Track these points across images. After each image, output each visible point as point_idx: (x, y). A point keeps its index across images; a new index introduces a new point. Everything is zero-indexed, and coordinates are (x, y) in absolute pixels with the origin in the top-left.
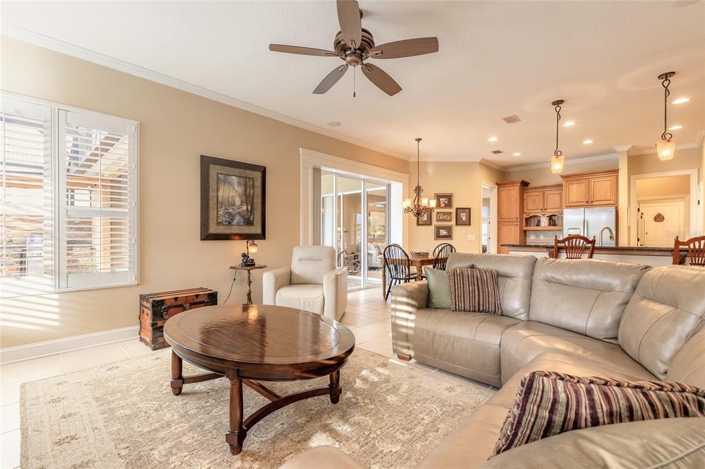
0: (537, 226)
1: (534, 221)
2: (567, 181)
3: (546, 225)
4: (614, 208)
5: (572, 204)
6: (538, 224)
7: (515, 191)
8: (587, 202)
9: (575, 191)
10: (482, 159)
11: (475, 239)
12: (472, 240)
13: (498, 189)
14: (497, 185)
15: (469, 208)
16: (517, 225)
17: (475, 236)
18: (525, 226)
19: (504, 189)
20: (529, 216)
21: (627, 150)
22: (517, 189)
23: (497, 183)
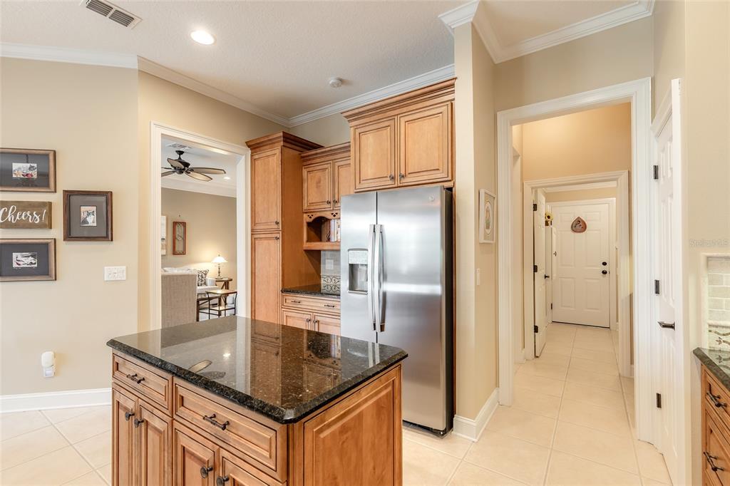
2: (356, 128)
5: (365, 185)
8: (393, 178)
9: (372, 151)
10: (141, 60)
11: (125, 278)
12: (117, 279)
13: (252, 156)
14: (249, 146)
15: (107, 193)
16: (277, 238)
17: (127, 268)
18: (307, 241)
19: (259, 156)
20: (313, 218)
21: (470, 20)
22: (278, 154)
23: (249, 144)
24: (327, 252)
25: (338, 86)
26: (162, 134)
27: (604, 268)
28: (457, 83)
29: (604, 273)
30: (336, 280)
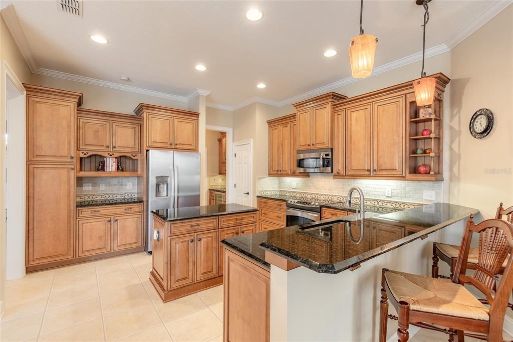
2: (150, 114)
3: (113, 169)
5: (155, 145)
7: (66, 109)
8: (171, 144)
9: (159, 128)
13: (28, 97)
14: (24, 87)
16: (72, 169)
18: (80, 170)
19: (43, 100)
20: (87, 155)
21: (206, 95)
22: (72, 107)
23: (27, 86)
24: (83, 179)
25: (126, 81)
28: (200, 115)
30: (94, 197)
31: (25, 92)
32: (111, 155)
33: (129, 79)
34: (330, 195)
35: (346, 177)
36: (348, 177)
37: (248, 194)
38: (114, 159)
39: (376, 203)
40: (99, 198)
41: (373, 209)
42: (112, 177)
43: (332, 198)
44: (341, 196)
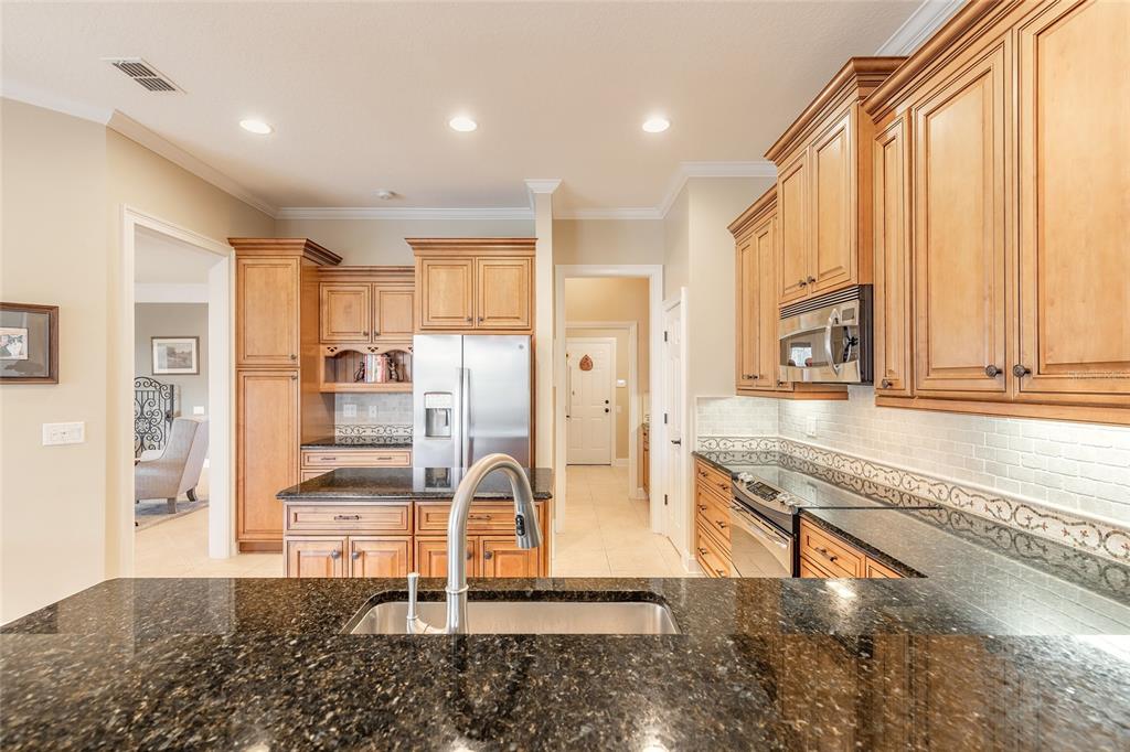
0: (357, 380)
1: (352, 367)
2: (424, 258)
3: (379, 378)
4: (527, 338)
5: (436, 323)
6: (361, 378)
7: (286, 272)
8: (471, 320)
9: (443, 286)
10: (117, 115)
11: (82, 440)
12: (67, 442)
13: (237, 260)
14: (232, 244)
15: (51, 308)
16: (294, 378)
17: (86, 425)
18: (326, 381)
19: (255, 262)
20: (336, 352)
21: (551, 192)
22: (295, 266)
23: (234, 241)
24: (345, 395)
25: (389, 198)
26: (136, 224)
27: (607, 406)
28: (537, 242)
29: (607, 411)
30: (361, 431)
31: (234, 252)
32: (373, 351)
33: (393, 194)
34: (907, 473)
35: (915, 402)
36: (922, 403)
37: (679, 442)
38: (379, 357)
39: (1093, 540)
40: (369, 433)
41: (1075, 564)
42: (389, 393)
43: (914, 484)
44: (942, 482)
